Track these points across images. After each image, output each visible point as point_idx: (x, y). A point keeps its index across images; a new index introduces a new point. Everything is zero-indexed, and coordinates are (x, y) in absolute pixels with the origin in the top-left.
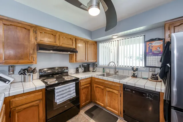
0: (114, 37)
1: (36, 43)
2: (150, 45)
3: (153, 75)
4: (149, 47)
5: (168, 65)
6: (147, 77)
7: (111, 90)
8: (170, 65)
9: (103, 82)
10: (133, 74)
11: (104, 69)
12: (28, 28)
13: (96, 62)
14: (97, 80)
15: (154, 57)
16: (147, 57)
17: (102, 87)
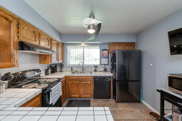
0: (82, 44)
1: (18, 40)
2: (103, 52)
3: (105, 69)
4: (102, 54)
5: (114, 63)
6: (101, 70)
7: (85, 82)
8: (115, 63)
9: (79, 78)
10: (95, 70)
11: (72, 68)
12: (11, 19)
13: (63, 62)
14: (72, 78)
15: (104, 59)
16: (101, 59)
17: (78, 82)
